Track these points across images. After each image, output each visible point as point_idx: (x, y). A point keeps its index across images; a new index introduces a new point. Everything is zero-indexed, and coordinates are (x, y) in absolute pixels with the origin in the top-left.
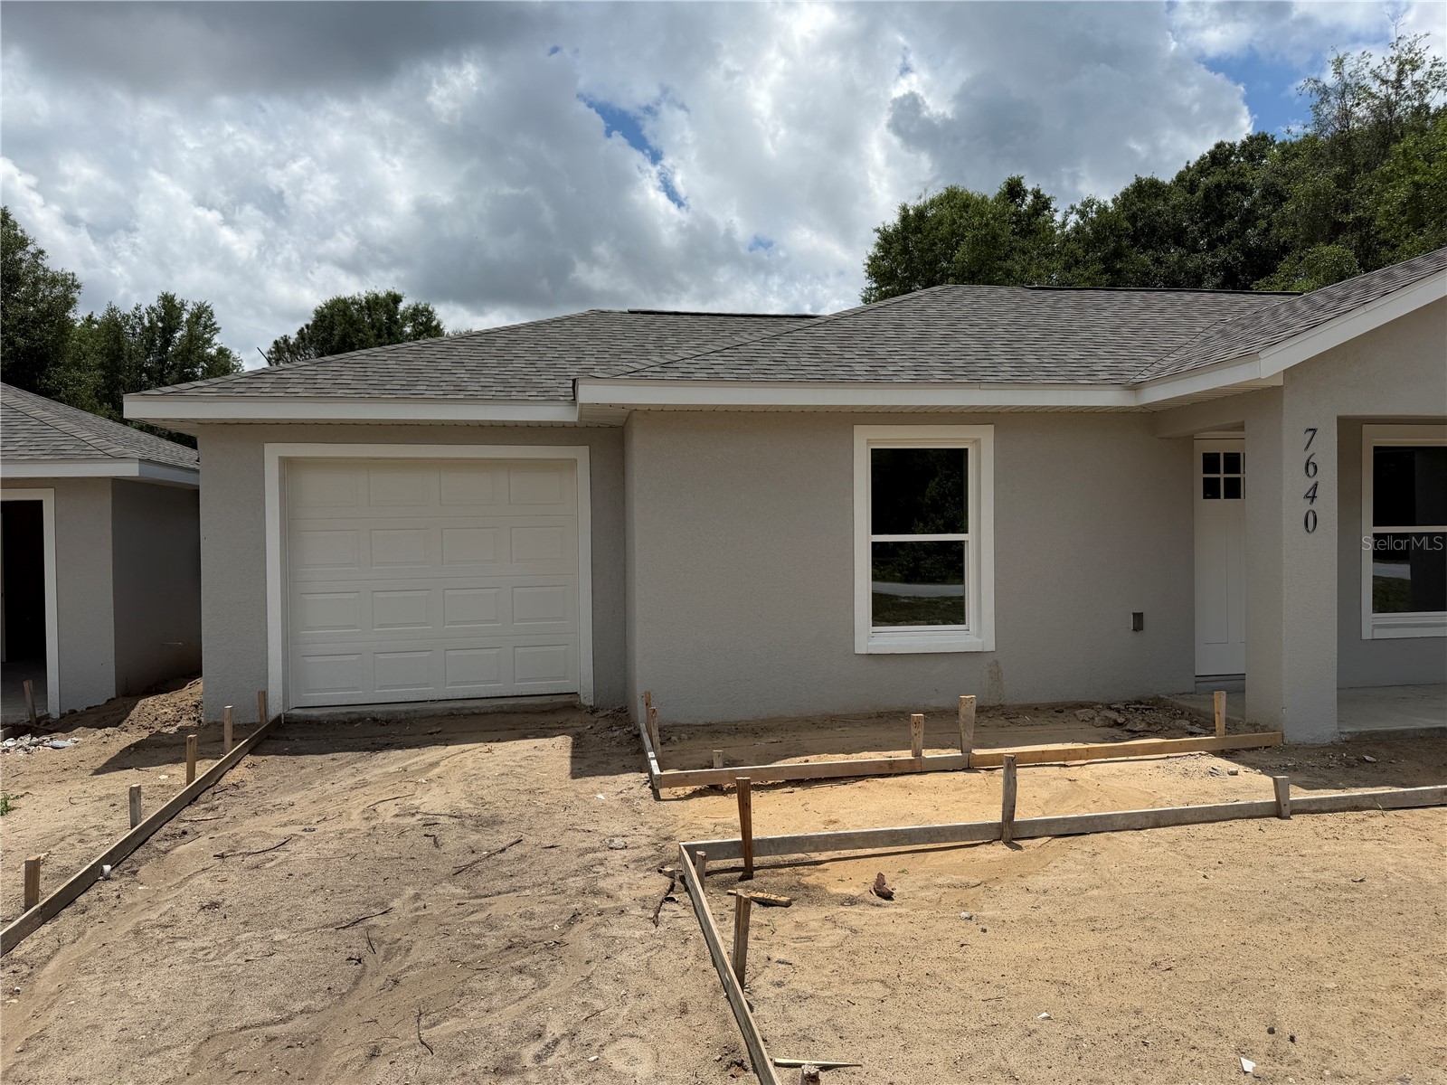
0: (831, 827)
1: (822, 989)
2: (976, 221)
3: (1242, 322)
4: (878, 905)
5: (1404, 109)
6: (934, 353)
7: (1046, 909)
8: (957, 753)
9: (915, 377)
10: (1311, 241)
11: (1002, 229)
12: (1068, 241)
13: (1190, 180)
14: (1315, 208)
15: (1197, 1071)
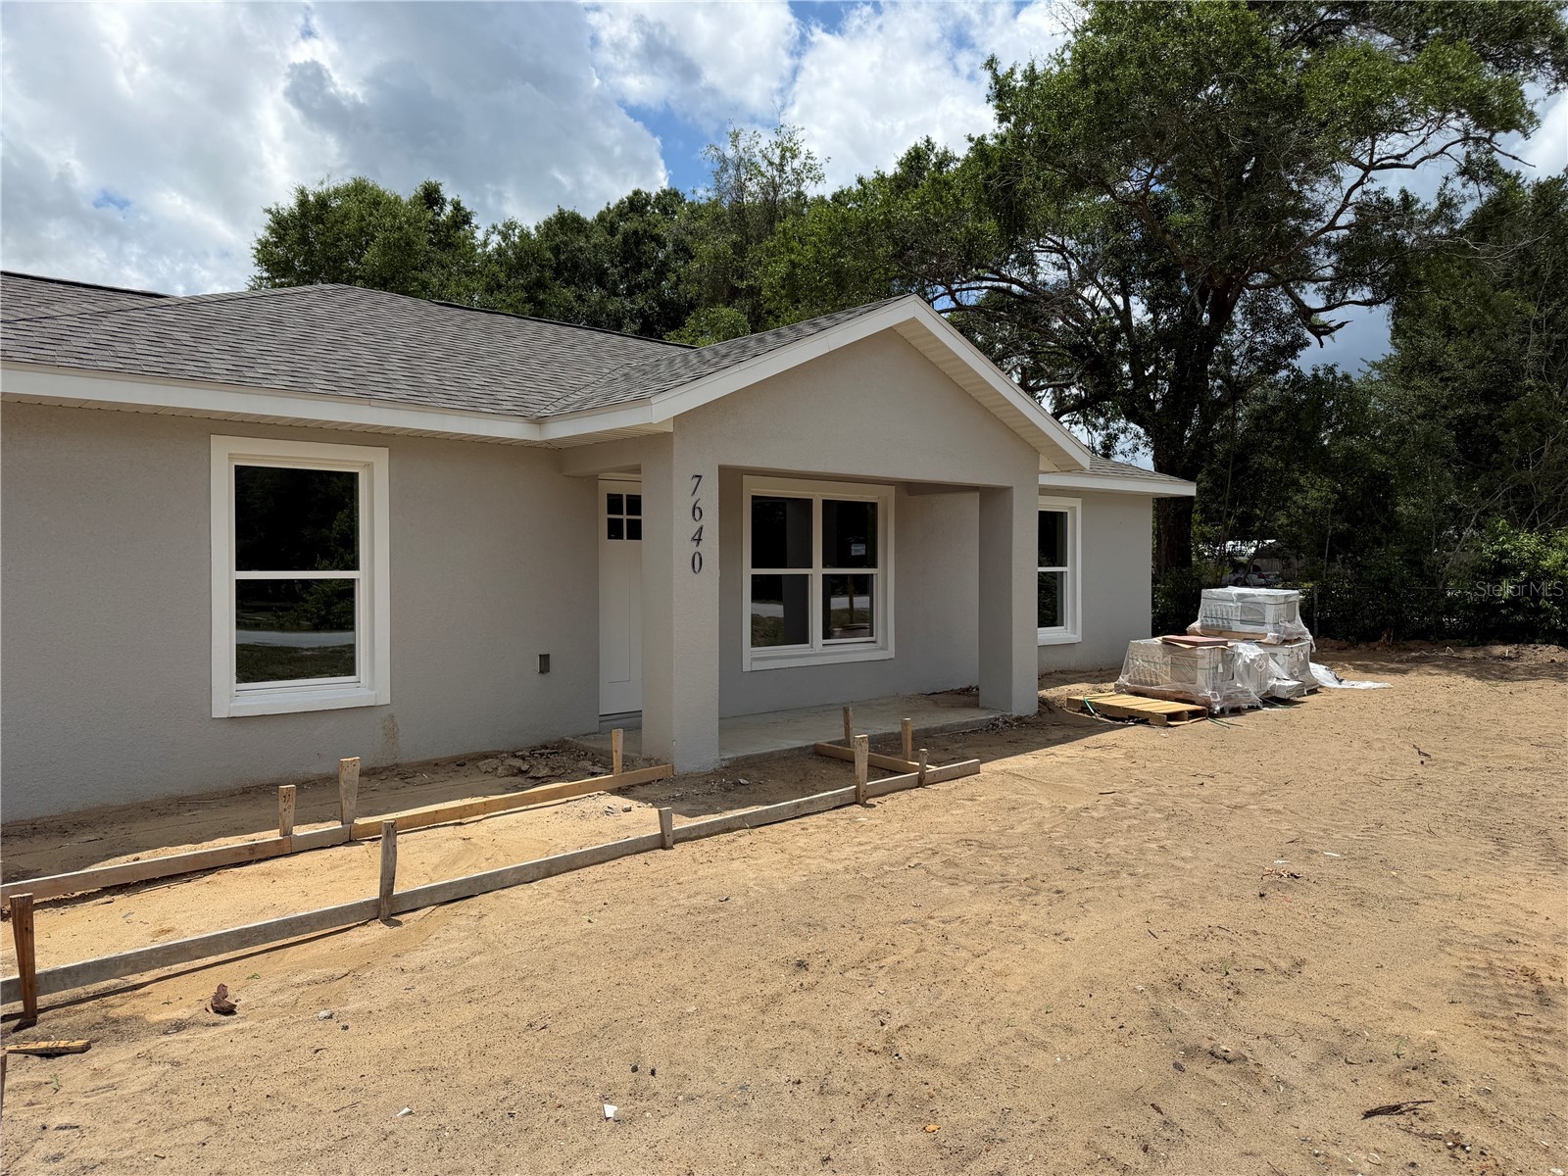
0: (162, 937)
1: (120, 1149)
2: (388, 222)
3: (643, 367)
4: (214, 1025)
5: (787, 193)
6: (318, 359)
7: (421, 989)
8: (337, 825)
9: (291, 384)
10: (713, 301)
11: (417, 236)
12: (490, 261)
13: (610, 222)
14: (716, 271)
15: (560, 1130)
